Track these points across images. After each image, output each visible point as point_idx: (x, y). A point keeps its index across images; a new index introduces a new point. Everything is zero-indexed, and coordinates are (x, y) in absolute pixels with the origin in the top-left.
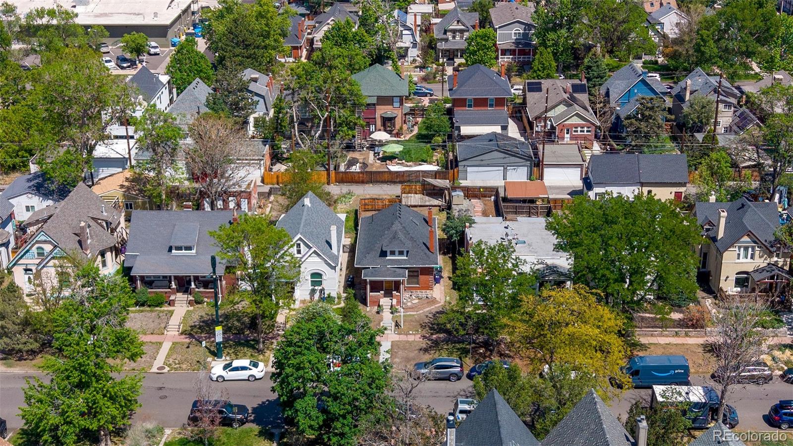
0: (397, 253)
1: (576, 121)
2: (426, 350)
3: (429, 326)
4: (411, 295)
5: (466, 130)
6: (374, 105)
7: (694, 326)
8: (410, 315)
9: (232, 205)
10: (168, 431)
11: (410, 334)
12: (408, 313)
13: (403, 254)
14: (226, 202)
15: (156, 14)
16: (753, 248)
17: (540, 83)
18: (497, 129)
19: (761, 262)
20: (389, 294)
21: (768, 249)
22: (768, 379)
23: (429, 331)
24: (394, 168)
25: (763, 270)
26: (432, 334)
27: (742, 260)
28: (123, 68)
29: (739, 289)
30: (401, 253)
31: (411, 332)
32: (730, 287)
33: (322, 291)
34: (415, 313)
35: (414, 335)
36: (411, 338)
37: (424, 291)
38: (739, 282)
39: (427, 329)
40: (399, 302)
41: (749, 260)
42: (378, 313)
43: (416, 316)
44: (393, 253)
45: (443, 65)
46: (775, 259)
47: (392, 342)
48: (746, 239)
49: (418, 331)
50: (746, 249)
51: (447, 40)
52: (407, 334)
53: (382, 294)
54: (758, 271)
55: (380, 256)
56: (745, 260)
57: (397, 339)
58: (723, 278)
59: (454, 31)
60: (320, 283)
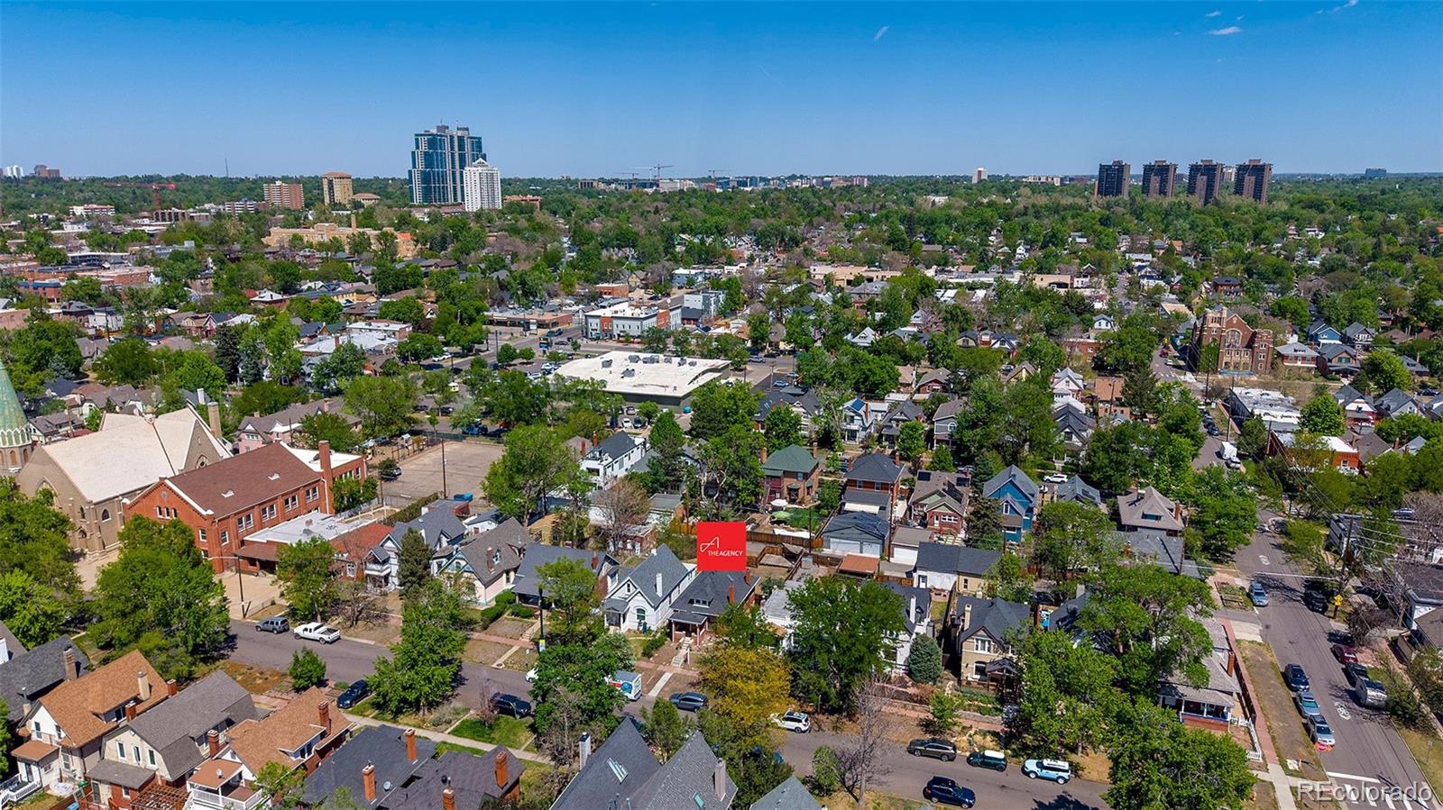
1: (943, 510)
2: (693, 685)
4: (710, 639)
5: (849, 506)
6: (779, 477)
7: (921, 702)
9: (629, 546)
10: (472, 712)
14: (625, 542)
15: (675, 388)
16: (989, 642)
17: (929, 474)
18: (874, 509)
19: (997, 657)
20: (688, 634)
21: (1003, 645)
22: (951, 758)
24: (778, 531)
25: (998, 662)
27: (980, 651)
28: (636, 428)
29: (978, 677)
30: (704, 603)
32: (970, 674)
33: (645, 624)
36: (690, 673)
38: (979, 670)
40: (695, 642)
41: (986, 652)
44: (698, 602)
45: (885, 447)
46: (1010, 655)
47: (673, 674)
48: (982, 633)
50: (983, 642)
51: (891, 427)
53: (684, 633)
54: (993, 663)
55: (688, 603)
56: (982, 652)
57: (679, 672)
58: (963, 665)
59: (898, 421)
60: (643, 618)
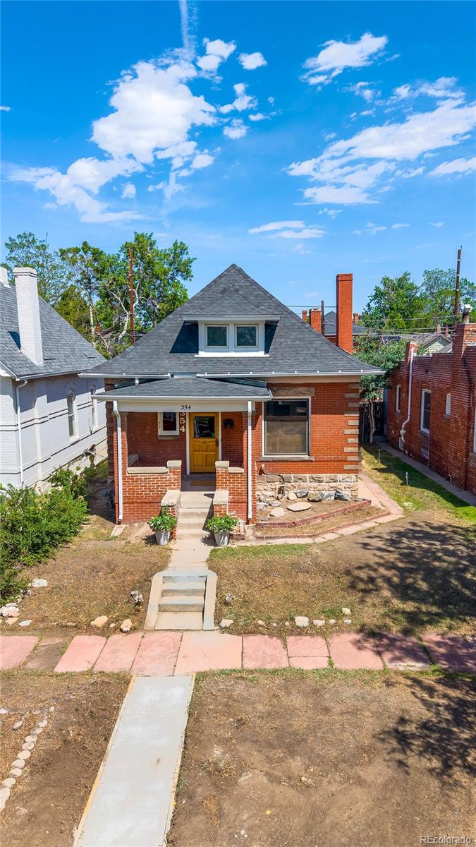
0: (232, 335)
3: (388, 580)
4: (281, 490)
8: (292, 547)
11: (300, 632)
12: (279, 542)
13: (254, 344)
23: (397, 603)
26: (415, 620)
30: (246, 337)
31: (302, 621)
34: (309, 541)
35: (323, 633)
37: (324, 476)
39: (386, 593)
40: (239, 501)
42: (152, 540)
43: (315, 550)
44: (217, 337)
47: (201, 677)
49: (338, 614)
52: (284, 631)
53: (173, 470)
55: (174, 351)
57: (230, 661)
